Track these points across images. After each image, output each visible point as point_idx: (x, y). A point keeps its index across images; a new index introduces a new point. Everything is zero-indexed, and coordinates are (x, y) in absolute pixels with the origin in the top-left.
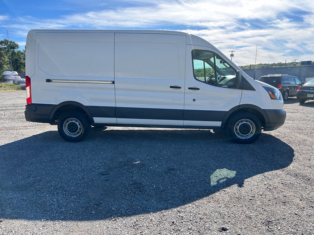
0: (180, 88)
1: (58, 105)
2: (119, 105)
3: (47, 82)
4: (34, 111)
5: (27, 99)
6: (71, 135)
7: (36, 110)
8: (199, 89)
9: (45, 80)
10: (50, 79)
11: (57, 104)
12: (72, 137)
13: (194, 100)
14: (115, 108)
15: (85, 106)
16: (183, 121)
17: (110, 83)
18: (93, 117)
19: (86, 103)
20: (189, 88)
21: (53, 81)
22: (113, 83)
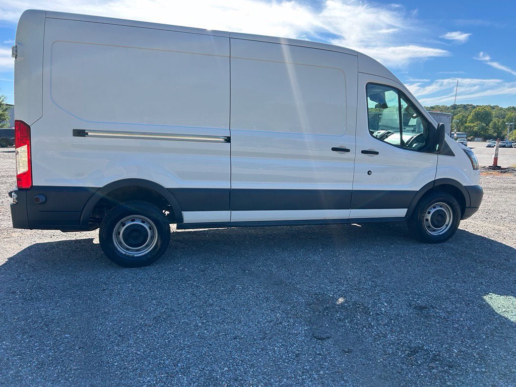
0: (348, 151)
1: (104, 187)
2: (237, 185)
3: (74, 135)
4: (42, 203)
5: (20, 177)
6: (130, 253)
7: (46, 201)
8: (377, 153)
9: (71, 133)
10: (85, 130)
11: (101, 187)
12: (133, 257)
13: (369, 173)
14: (230, 192)
15: (168, 189)
16: (349, 210)
17: (221, 140)
18: (182, 212)
19: (169, 181)
20: (363, 152)
21: (89, 134)
22: (228, 140)
